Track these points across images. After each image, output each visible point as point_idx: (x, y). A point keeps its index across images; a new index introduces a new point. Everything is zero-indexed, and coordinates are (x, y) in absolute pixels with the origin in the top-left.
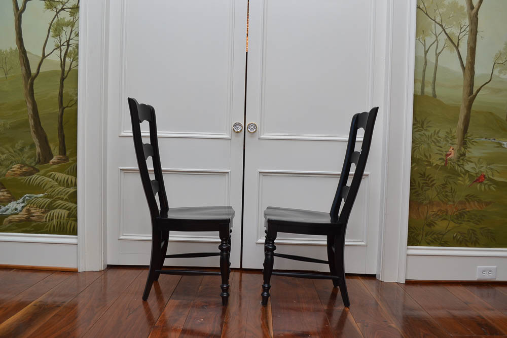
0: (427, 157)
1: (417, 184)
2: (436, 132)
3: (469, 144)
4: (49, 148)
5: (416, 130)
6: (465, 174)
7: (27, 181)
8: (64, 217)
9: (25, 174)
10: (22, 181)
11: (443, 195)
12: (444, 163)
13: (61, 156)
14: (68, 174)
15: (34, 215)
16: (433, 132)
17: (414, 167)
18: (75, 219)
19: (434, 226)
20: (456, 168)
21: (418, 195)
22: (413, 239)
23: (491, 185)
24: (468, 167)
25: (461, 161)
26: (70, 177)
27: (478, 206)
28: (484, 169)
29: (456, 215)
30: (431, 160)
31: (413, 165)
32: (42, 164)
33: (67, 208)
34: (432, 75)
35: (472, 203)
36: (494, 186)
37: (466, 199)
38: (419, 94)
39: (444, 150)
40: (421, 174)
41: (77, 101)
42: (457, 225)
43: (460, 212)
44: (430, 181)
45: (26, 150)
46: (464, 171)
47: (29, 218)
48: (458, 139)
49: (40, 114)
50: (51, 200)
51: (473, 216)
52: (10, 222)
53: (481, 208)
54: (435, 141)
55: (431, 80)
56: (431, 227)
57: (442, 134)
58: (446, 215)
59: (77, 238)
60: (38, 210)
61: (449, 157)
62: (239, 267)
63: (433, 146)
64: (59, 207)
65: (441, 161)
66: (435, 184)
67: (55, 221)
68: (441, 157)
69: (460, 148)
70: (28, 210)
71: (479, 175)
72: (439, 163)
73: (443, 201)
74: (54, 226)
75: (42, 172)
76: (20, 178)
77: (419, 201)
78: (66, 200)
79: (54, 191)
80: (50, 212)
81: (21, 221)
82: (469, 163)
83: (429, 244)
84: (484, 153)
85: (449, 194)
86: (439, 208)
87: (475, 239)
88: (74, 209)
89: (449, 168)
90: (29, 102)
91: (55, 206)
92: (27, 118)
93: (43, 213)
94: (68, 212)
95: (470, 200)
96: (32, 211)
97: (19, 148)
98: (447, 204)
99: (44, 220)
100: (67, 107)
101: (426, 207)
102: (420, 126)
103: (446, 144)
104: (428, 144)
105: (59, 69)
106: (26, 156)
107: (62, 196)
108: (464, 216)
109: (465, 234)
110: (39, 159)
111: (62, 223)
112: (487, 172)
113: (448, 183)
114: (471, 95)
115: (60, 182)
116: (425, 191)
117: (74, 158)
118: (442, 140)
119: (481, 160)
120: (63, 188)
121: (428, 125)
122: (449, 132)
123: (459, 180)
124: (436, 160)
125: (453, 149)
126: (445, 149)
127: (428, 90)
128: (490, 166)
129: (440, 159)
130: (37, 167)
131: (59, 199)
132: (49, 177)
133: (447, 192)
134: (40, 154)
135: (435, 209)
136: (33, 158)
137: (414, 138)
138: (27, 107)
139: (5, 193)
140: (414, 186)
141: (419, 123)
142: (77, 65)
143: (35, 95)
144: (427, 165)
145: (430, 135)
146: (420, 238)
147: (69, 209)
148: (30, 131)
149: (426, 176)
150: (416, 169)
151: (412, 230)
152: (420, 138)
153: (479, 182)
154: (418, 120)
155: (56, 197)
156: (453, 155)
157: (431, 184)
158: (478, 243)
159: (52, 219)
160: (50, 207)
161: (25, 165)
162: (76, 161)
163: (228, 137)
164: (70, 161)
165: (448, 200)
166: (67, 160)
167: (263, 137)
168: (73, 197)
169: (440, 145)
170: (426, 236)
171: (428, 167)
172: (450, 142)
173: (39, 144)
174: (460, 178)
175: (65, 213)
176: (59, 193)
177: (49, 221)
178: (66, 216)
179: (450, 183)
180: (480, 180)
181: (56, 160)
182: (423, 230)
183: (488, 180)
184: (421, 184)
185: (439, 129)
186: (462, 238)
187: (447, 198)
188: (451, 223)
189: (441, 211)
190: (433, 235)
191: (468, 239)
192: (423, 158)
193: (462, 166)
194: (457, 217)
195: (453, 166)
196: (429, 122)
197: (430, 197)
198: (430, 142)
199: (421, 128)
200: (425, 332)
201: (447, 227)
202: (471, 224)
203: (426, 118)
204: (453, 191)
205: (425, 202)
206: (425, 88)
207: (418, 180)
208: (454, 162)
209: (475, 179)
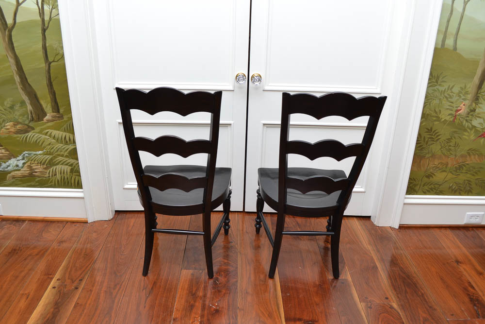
0: (436, 113)
1: (423, 139)
2: (450, 88)
3: (481, 100)
4: (41, 105)
5: (431, 85)
6: (471, 129)
7: (23, 138)
8: (67, 173)
9: (19, 132)
10: (18, 139)
11: (446, 149)
12: (453, 118)
13: (55, 114)
14: (65, 131)
15: (36, 171)
16: (447, 87)
18: (78, 174)
19: (433, 177)
20: (464, 124)
21: (422, 149)
22: (411, 189)
24: (476, 122)
25: (470, 117)
26: (68, 135)
27: (478, 160)
29: (456, 167)
30: (440, 116)
32: (36, 121)
33: (69, 164)
34: (456, 25)
35: (473, 157)
37: (467, 152)
39: (454, 105)
40: (428, 130)
41: (63, 55)
42: (454, 176)
43: (460, 164)
44: (435, 136)
45: (17, 108)
46: (471, 126)
47: (32, 174)
48: (471, 95)
49: (24, 69)
50: (51, 156)
51: (471, 169)
52: (14, 177)
53: (480, 161)
55: (454, 32)
56: (429, 178)
57: (456, 90)
58: (446, 167)
59: (82, 192)
60: (39, 166)
61: (459, 112)
62: (242, 210)
63: (444, 102)
64: (61, 163)
65: (450, 116)
66: (440, 138)
67: (58, 176)
68: (450, 112)
69: (472, 103)
70: (30, 167)
72: (448, 118)
73: (444, 154)
74: (58, 181)
75: (37, 129)
76: (16, 136)
77: (422, 155)
78: (66, 156)
79: (52, 148)
80: (52, 169)
81: (24, 176)
82: (477, 119)
83: (425, 193)
85: (452, 148)
86: (440, 161)
87: (469, 188)
88: (76, 164)
89: (456, 124)
90: (10, 56)
91: (57, 162)
92: (11, 74)
93: (45, 169)
94: (70, 167)
95: (471, 154)
96: (34, 167)
97: (9, 106)
98: (448, 157)
99: (47, 175)
100: (54, 61)
101: (428, 160)
102: (435, 81)
103: (458, 100)
104: (440, 99)
105: (38, 18)
106: (18, 113)
107: (62, 153)
108: (463, 169)
109: (460, 184)
110: (32, 117)
111: (65, 178)
113: (453, 138)
115: (58, 139)
116: (429, 145)
117: (69, 116)
118: (455, 95)
120: (62, 145)
121: (444, 79)
122: (464, 88)
123: (464, 135)
124: (445, 116)
125: (464, 105)
126: (456, 104)
127: (450, 42)
129: (449, 115)
130: (31, 124)
131: (59, 155)
132: (46, 134)
133: (450, 146)
134: (33, 112)
135: (437, 162)
136: (26, 116)
137: (427, 93)
138: (9, 62)
139: (3, 151)
140: (420, 141)
141: (435, 78)
142: (58, 14)
143: (15, 48)
144: (435, 120)
145: (443, 90)
146: (417, 188)
147: (71, 165)
148: (17, 88)
149: (433, 131)
150: (423, 124)
151: (411, 181)
152: (432, 93)
153: (484, 137)
154: (434, 75)
155: (56, 154)
156: (464, 110)
157: (437, 139)
158: (471, 192)
159: (55, 175)
160: (51, 164)
161: (19, 123)
162: (71, 118)
164: (65, 119)
165: (451, 154)
166: (61, 117)
167: (267, 88)
168: (74, 153)
169: (451, 100)
170: (423, 186)
171: (436, 123)
172: (463, 97)
173: (29, 101)
174: (466, 133)
175: (67, 169)
176: (58, 149)
177: (52, 176)
178: (69, 171)
179: (455, 138)
181: (50, 118)
182: (421, 181)
184: (427, 139)
185: (453, 84)
186: (457, 187)
187: (449, 152)
188: (450, 174)
189: (441, 163)
190: (431, 185)
191: (462, 189)
192: (433, 113)
193: (470, 121)
194: (456, 169)
195: (461, 122)
196: (444, 77)
197: (434, 150)
198: (442, 98)
199: (436, 84)
200: (424, 315)
201: (445, 178)
202: (468, 175)
203: (442, 73)
204: (456, 145)
205: (427, 156)
206: (447, 40)
207: (424, 135)
208: (462, 118)
209: (480, 134)
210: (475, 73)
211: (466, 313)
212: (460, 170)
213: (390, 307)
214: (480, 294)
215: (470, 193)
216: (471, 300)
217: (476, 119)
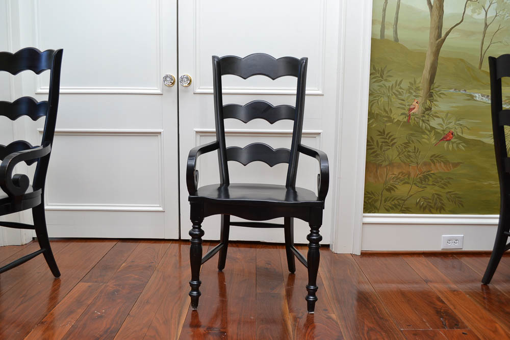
0: (387, 113)
1: (375, 143)
2: (398, 83)
3: (435, 97)
5: (374, 80)
6: (430, 132)
11: (405, 155)
12: (407, 118)
16: (394, 82)
17: (372, 123)
19: (394, 190)
20: (421, 125)
21: (376, 156)
22: (370, 206)
23: (459, 143)
24: (434, 123)
25: (427, 116)
27: (444, 168)
28: (452, 125)
29: (420, 178)
30: (391, 116)
31: (370, 122)
34: (394, 15)
35: (438, 165)
36: (463, 144)
37: (431, 160)
38: (379, 37)
39: (406, 103)
40: (381, 133)
42: (421, 189)
43: (424, 174)
44: (390, 140)
46: (429, 127)
48: (423, 91)
51: (439, 179)
53: (448, 170)
54: (397, 93)
55: (393, 22)
56: (391, 192)
57: (405, 85)
58: (409, 178)
61: (413, 111)
62: (177, 238)
63: (394, 99)
65: (404, 116)
66: (395, 143)
68: (403, 111)
69: (425, 100)
71: (446, 133)
72: (401, 118)
73: (405, 163)
77: (378, 163)
82: (435, 118)
83: (388, 211)
84: (453, 107)
85: (412, 154)
86: (400, 171)
87: (440, 204)
89: (412, 125)
95: (435, 161)
98: (409, 166)
101: (386, 170)
102: (379, 75)
103: (409, 97)
108: (429, 180)
109: (429, 199)
112: (455, 128)
113: (411, 142)
114: (439, 38)
116: (384, 151)
118: (405, 92)
119: (449, 115)
121: (388, 74)
122: (413, 82)
123: (424, 138)
124: (397, 116)
125: (417, 103)
126: (408, 102)
127: (389, 33)
128: (460, 122)
129: (402, 114)
133: (409, 152)
135: (396, 172)
137: (372, 89)
140: (372, 145)
141: (377, 72)
144: (387, 121)
145: (390, 86)
146: (377, 204)
149: (386, 133)
150: (374, 126)
151: (369, 196)
152: (379, 89)
153: (447, 141)
154: (377, 69)
156: (417, 109)
157: (392, 143)
158: (444, 209)
163: (159, 92)
165: (411, 161)
167: (198, 91)
169: (402, 97)
170: (385, 202)
171: (388, 124)
172: (414, 94)
174: (426, 136)
179: (413, 141)
180: (448, 138)
182: (382, 194)
183: (456, 138)
184: (380, 144)
185: (401, 79)
186: (425, 203)
187: (409, 159)
188: (414, 187)
189: (402, 173)
190: (393, 201)
191: (432, 205)
192: (382, 112)
193: (427, 122)
194: (421, 180)
195: (418, 123)
196: (389, 71)
197: (391, 157)
198: (390, 95)
199: (380, 78)
200: (371, 325)
201: (410, 191)
202: (436, 188)
203: (386, 66)
204: (416, 151)
205: (384, 164)
206: (385, 30)
207: (377, 138)
208: (417, 118)
209: (442, 137)
210: (423, 67)
211: (427, 324)
212: (425, 181)
213: (327, 318)
214: (451, 307)
215: (442, 210)
216: (438, 312)
217: (434, 120)
